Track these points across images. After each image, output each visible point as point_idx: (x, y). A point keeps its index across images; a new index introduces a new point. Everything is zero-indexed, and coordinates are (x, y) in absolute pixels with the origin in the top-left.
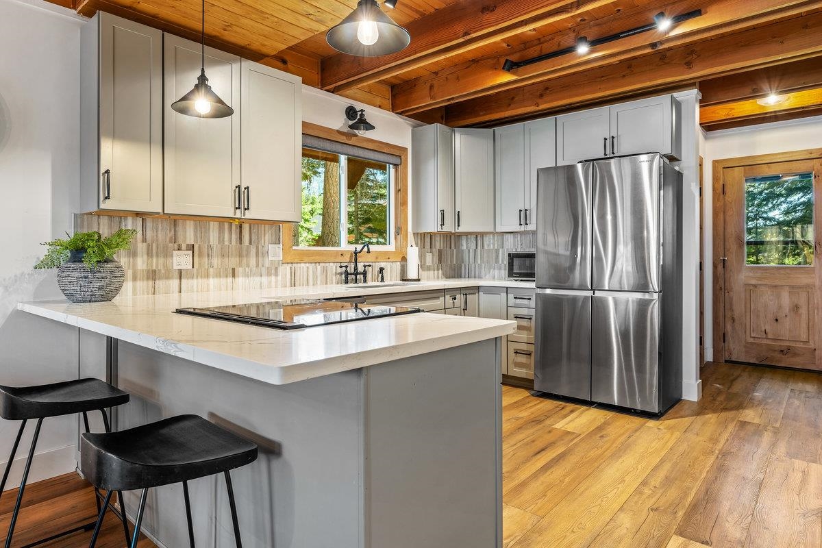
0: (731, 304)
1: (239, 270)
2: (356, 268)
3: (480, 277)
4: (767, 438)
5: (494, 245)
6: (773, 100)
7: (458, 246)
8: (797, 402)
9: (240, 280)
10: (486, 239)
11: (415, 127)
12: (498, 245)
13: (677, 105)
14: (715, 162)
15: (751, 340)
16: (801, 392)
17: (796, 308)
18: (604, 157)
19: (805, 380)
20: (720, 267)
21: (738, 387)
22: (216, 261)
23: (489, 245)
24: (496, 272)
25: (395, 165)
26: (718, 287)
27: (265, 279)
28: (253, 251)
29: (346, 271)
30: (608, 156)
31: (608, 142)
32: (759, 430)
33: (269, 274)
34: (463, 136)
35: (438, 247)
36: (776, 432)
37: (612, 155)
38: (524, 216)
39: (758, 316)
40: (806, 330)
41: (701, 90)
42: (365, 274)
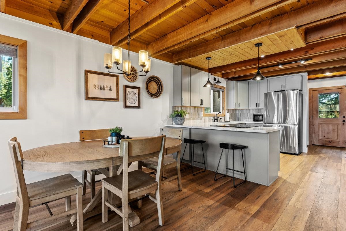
0: (314, 129)
1: (196, 118)
2: (216, 118)
3: (242, 121)
4: (327, 159)
5: (247, 112)
6: (328, 74)
7: (236, 112)
8: (334, 153)
9: (196, 121)
10: (244, 111)
11: (227, 81)
12: (248, 112)
13: (302, 76)
14: (310, 89)
15: (320, 139)
16: (335, 152)
17: (334, 130)
18: (281, 90)
19: (336, 149)
20: (311, 118)
21: (317, 150)
22: (192, 116)
23: (245, 112)
24: (247, 119)
25: (222, 91)
26: (310, 124)
27: (200, 121)
28: (198, 114)
29: (214, 119)
30: (282, 90)
31: (283, 86)
32: (325, 158)
33: (201, 120)
34: (240, 84)
35: (231, 113)
36: (329, 158)
37: (284, 90)
38: (258, 105)
39: (322, 132)
40: (337, 136)
41: (308, 73)
42: (218, 120)
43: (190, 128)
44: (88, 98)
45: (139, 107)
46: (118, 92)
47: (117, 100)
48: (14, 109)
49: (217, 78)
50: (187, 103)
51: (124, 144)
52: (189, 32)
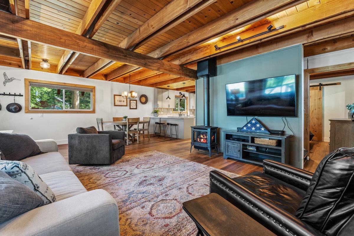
1: (167, 114)
11: (189, 93)
22: (165, 113)
25: (186, 99)
33: (170, 115)
42: (182, 115)
43: (160, 118)
44: (115, 105)
45: (136, 109)
46: (127, 102)
47: (127, 106)
48: (91, 110)
49: (181, 92)
50: (160, 106)
51: (127, 119)
52: (154, 80)
